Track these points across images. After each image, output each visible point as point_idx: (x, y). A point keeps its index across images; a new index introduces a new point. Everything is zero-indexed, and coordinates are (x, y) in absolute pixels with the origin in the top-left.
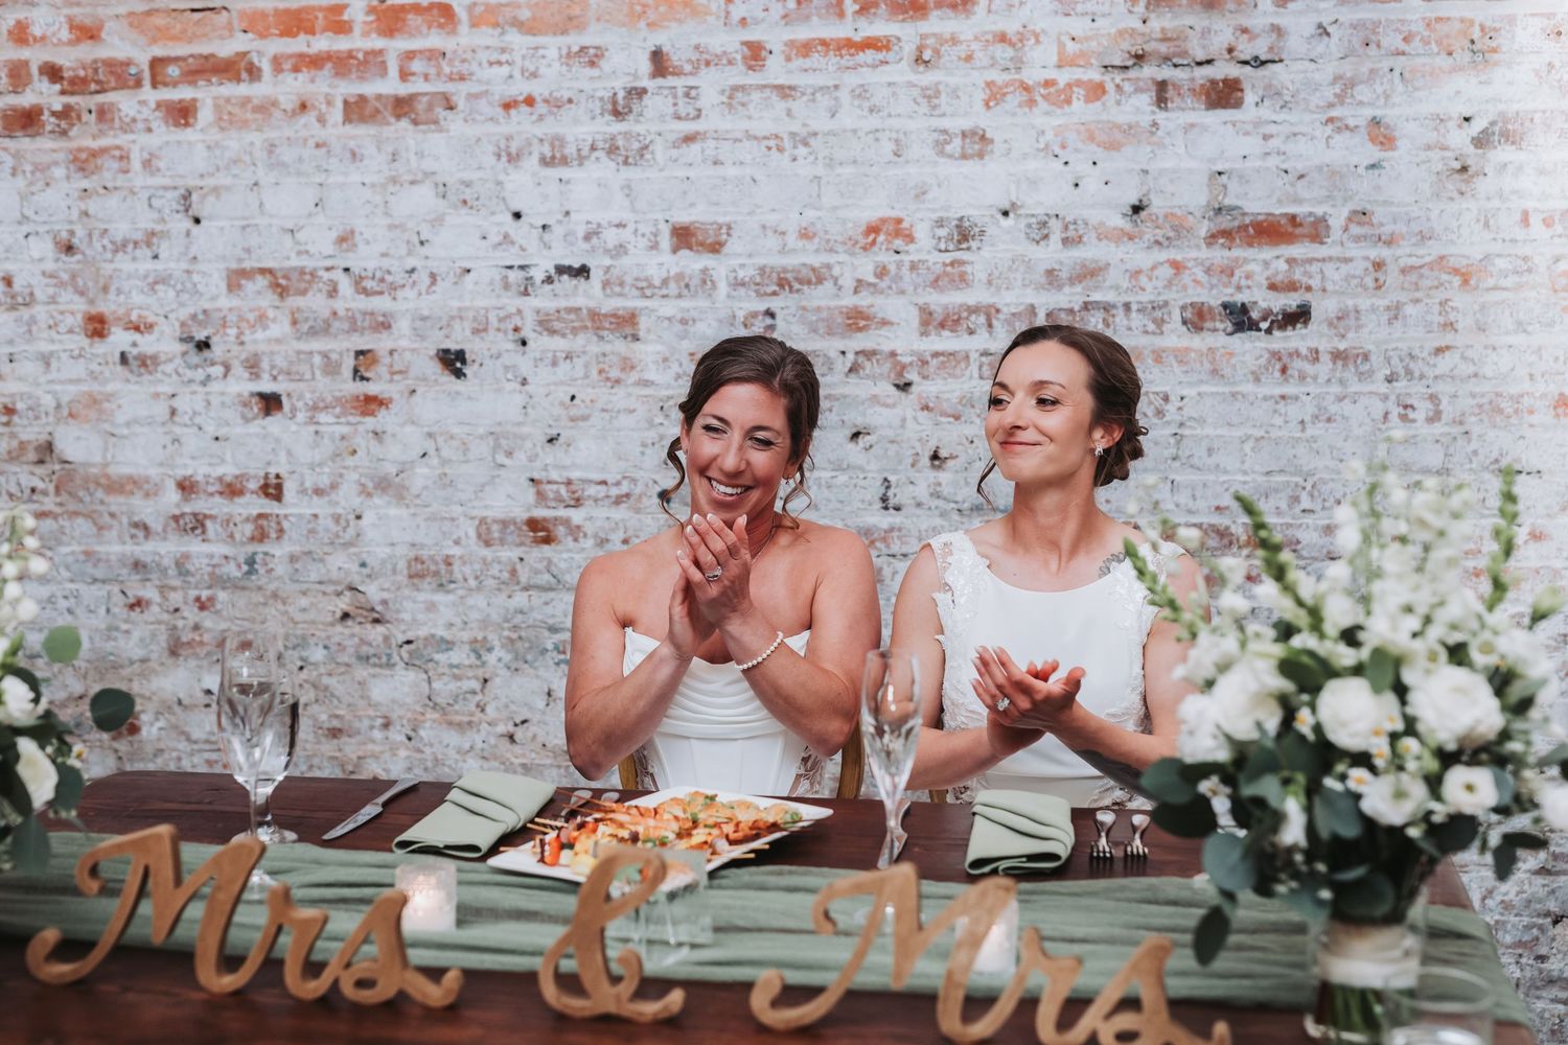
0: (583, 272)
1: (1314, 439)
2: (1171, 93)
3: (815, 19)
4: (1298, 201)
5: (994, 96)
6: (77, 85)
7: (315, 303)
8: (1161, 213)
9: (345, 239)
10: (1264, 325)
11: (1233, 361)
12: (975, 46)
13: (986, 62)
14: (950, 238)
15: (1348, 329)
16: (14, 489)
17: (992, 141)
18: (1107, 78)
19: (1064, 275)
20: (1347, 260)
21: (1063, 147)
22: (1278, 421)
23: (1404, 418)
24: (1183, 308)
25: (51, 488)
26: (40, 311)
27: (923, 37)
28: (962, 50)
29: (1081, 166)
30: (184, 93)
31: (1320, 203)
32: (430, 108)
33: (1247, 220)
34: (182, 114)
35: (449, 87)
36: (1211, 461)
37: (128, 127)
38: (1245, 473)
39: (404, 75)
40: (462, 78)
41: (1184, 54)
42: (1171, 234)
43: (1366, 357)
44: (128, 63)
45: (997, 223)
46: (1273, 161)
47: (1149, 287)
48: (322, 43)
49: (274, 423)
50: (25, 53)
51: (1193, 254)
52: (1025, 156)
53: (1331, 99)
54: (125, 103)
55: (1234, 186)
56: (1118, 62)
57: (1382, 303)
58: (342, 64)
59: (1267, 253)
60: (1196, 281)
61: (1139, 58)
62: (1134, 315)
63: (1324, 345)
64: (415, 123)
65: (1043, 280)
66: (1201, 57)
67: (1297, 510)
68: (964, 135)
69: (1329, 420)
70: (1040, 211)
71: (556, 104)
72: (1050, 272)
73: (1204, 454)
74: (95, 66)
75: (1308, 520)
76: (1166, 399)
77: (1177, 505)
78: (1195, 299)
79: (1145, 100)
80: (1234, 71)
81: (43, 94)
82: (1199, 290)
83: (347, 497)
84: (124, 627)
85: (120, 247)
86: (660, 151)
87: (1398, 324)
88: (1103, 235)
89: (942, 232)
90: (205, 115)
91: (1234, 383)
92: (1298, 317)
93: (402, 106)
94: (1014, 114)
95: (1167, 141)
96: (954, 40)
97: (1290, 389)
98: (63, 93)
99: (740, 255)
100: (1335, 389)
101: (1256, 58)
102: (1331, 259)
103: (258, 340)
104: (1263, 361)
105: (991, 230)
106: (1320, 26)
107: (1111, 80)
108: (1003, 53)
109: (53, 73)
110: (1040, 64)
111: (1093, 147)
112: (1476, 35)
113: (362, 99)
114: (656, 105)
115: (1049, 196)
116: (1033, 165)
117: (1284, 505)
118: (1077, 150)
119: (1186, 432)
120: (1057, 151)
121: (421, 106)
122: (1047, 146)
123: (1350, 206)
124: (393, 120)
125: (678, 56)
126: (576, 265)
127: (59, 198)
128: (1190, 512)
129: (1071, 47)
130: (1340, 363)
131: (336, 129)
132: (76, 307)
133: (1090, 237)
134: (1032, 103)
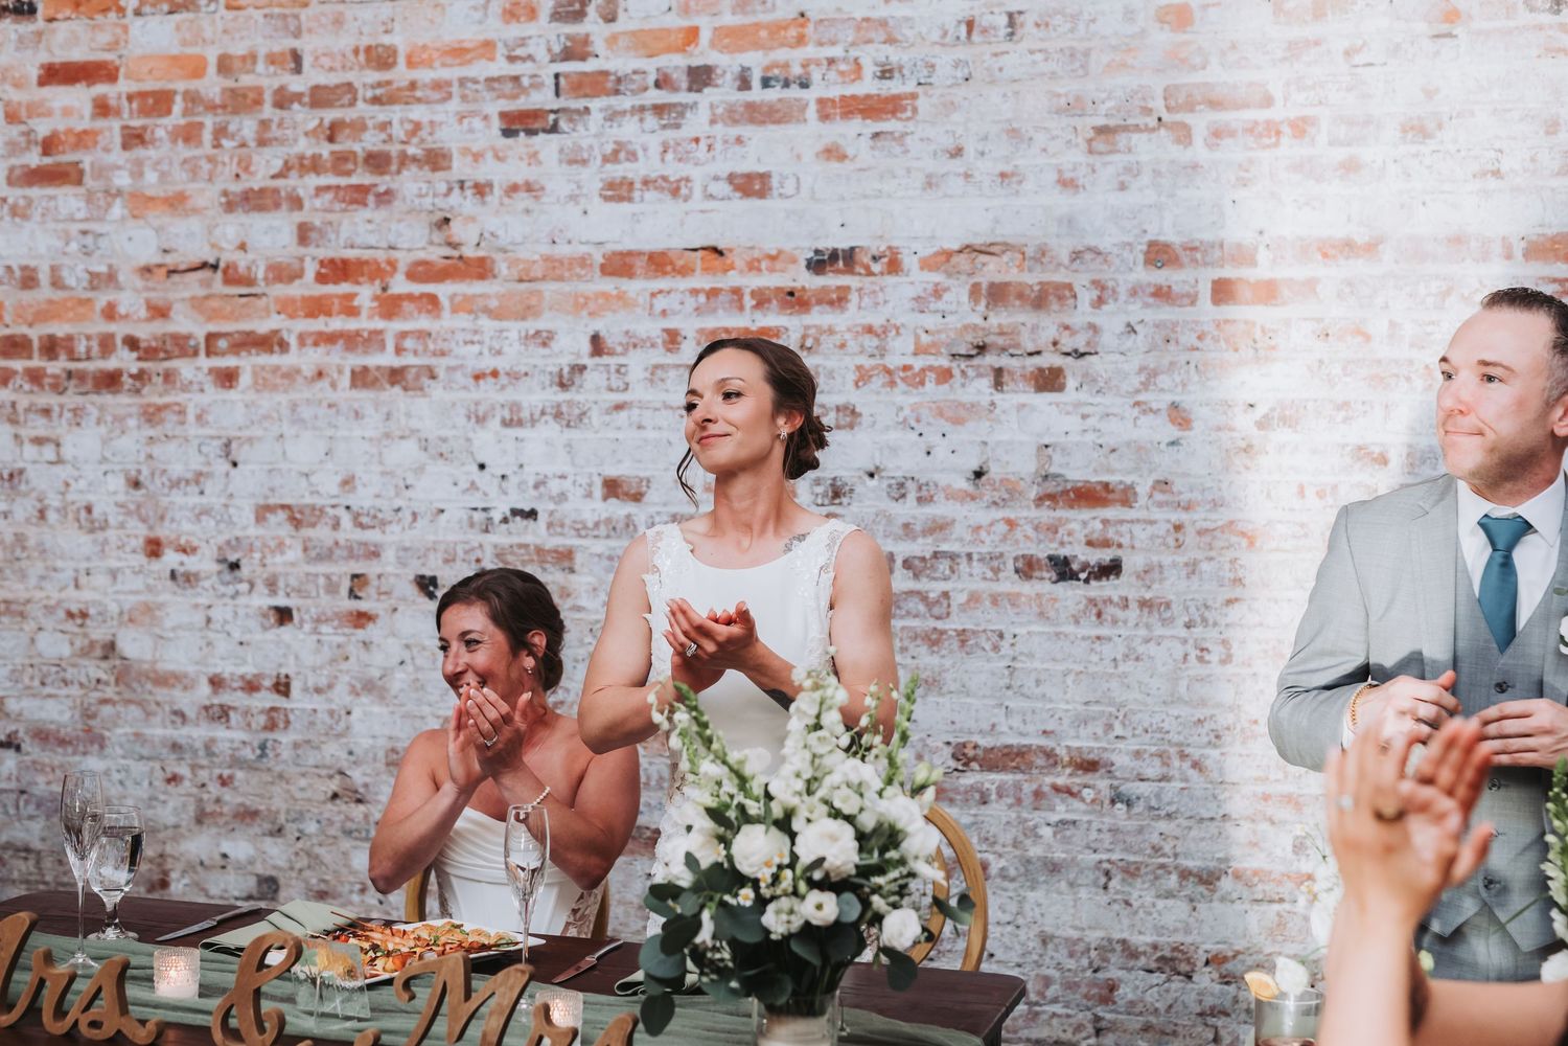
0: (532, 514)
1: (1125, 675)
2: (1006, 378)
3: (720, 312)
4: (1110, 471)
5: (863, 377)
6: (149, 354)
7: (322, 534)
8: (997, 478)
9: (348, 483)
10: (1083, 576)
11: (1057, 605)
12: (848, 336)
13: (857, 349)
14: (825, 495)
15: (1153, 581)
16: (84, 680)
17: (860, 415)
18: (954, 365)
19: (918, 528)
20: (1152, 522)
21: (918, 421)
22: (1095, 658)
23: (1201, 659)
24: (1016, 559)
25: (112, 679)
26: (111, 534)
27: (807, 328)
28: (837, 339)
29: (936, 439)
30: (229, 362)
31: (1129, 473)
32: (417, 377)
33: (1069, 486)
34: (227, 378)
35: (433, 361)
36: (1038, 691)
37: (186, 388)
38: (1068, 702)
39: (399, 350)
40: (443, 354)
41: (1017, 346)
42: (1006, 496)
43: (1168, 605)
44: (188, 337)
45: (864, 483)
46: (1090, 437)
47: (988, 540)
48: (337, 324)
49: (286, 633)
50: (112, 328)
51: (1025, 513)
52: (887, 428)
53: (1137, 385)
54: (185, 368)
55: (1057, 458)
56: (963, 352)
57: (1181, 559)
58: (351, 340)
59: (1085, 514)
60: (1027, 537)
61: (982, 349)
62: (975, 564)
63: (1133, 595)
64: (405, 389)
65: (901, 532)
66: (1031, 348)
67: (1112, 736)
68: (838, 409)
69: (1137, 659)
70: (899, 474)
71: (515, 376)
72: (906, 526)
73: (1032, 684)
74: (163, 338)
75: (1121, 745)
76: (1001, 636)
77: (1011, 728)
78: (1026, 552)
79: (985, 384)
80: (1056, 360)
81: (124, 360)
82: (1029, 544)
83: (340, 696)
84: (162, 797)
85: (175, 484)
86: (595, 417)
87: (1195, 578)
88: (952, 495)
89: (819, 490)
90: (245, 379)
91: (1057, 625)
92: (1112, 569)
93: (396, 376)
94: (878, 393)
95: (1003, 417)
96: (831, 331)
97: (1104, 631)
98: (139, 359)
99: (655, 504)
100: (1142, 632)
101: (1076, 351)
102: (1138, 521)
103: (277, 562)
104: (1081, 607)
105: (859, 489)
106: (1129, 325)
107: (957, 367)
108: (871, 342)
109: (132, 343)
110: (900, 352)
111: (942, 421)
112: (1258, 335)
113: (365, 369)
114: (593, 379)
115: (906, 462)
116: (894, 436)
117: (1100, 731)
118: (929, 424)
119: (1018, 665)
120: (913, 424)
121: (410, 376)
122: (905, 420)
123: (1155, 476)
124: (388, 386)
125: (611, 339)
126: (527, 509)
127: (131, 444)
128: (1021, 734)
129: (925, 339)
130: (1146, 610)
131: (345, 393)
132: (139, 531)
133: (940, 497)
134: (892, 384)
